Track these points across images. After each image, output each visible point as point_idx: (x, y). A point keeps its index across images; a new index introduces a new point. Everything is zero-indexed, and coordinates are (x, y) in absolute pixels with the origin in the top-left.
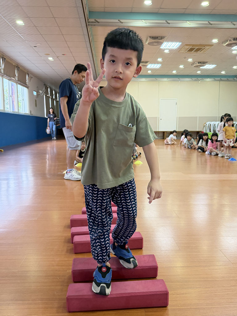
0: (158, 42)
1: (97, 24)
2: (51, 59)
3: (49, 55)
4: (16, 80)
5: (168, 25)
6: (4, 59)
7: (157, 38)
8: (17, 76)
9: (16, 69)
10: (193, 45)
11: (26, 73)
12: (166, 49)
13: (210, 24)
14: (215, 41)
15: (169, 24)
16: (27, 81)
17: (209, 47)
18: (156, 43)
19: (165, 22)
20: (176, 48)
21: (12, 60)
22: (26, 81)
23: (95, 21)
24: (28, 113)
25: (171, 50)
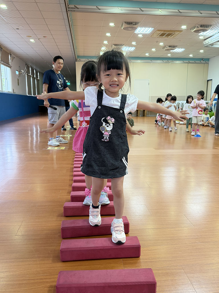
1: (76, 9)
3: (31, 37)
7: (132, 23)
10: (164, 31)
11: (9, 53)
12: (140, 34)
13: (180, 12)
14: (184, 27)
15: (143, 11)
17: (178, 33)
18: (131, 28)
19: (139, 9)
22: (9, 61)
23: (74, 7)
24: (11, 91)
25: (144, 35)
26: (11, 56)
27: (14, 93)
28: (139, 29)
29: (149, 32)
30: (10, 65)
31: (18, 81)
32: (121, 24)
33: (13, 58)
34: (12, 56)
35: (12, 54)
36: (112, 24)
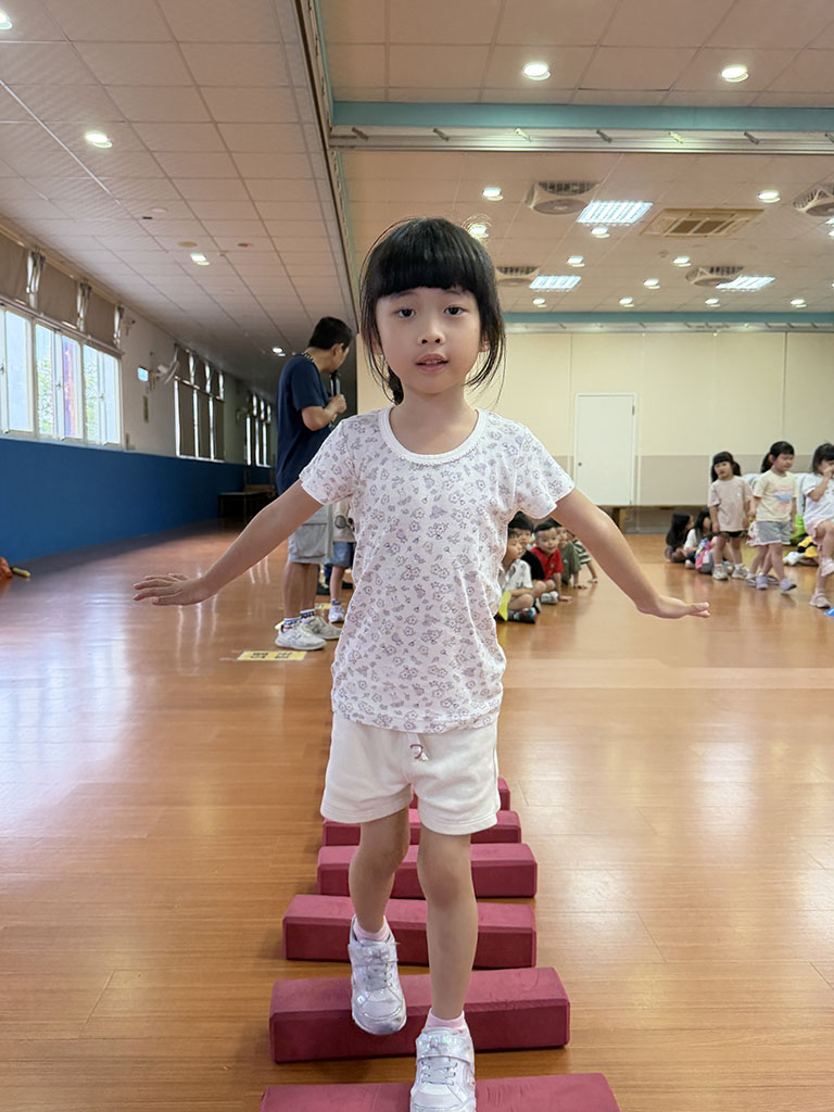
0: (569, 203)
1: (359, 142)
2: (199, 259)
3: (195, 245)
4: (78, 330)
5: (607, 145)
6: (40, 260)
7: (567, 187)
8: (82, 315)
9: (80, 291)
10: (693, 212)
11: (114, 306)
12: (599, 225)
13: (752, 140)
14: (769, 196)
15: (610, 140)
16: (117, 333)
17: (747, 218)
18: (565, 205)
19: (593, 134)
20: (631, 221)
21: (65, 261)
22: (113, 332)
23: (353, 134)
24: (118, 442)
25: (614, 230)
26: (121, 317)
27: (127, 448)
28: (594, 209)
29: (635, 219)
30: (119, 347)
31: (146, 404)
32: (526, 192)
33: (128, 324)
34: (124, 315)
35: (126, 309)
36: (492, 194)
